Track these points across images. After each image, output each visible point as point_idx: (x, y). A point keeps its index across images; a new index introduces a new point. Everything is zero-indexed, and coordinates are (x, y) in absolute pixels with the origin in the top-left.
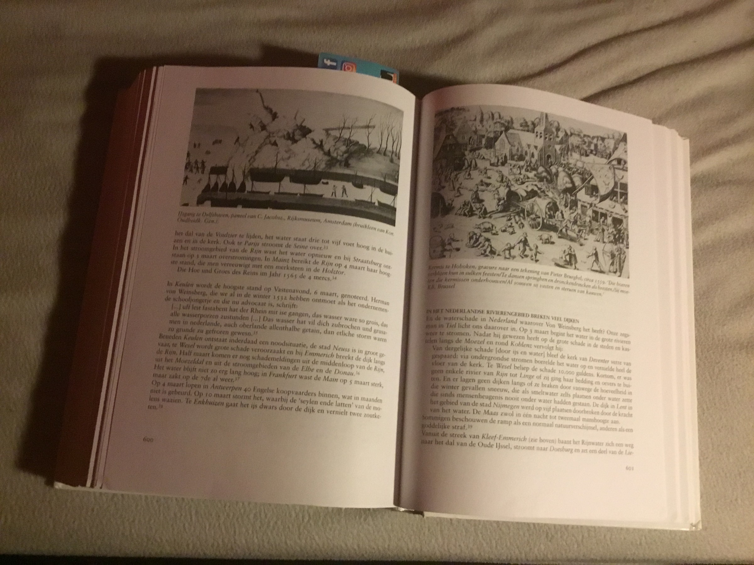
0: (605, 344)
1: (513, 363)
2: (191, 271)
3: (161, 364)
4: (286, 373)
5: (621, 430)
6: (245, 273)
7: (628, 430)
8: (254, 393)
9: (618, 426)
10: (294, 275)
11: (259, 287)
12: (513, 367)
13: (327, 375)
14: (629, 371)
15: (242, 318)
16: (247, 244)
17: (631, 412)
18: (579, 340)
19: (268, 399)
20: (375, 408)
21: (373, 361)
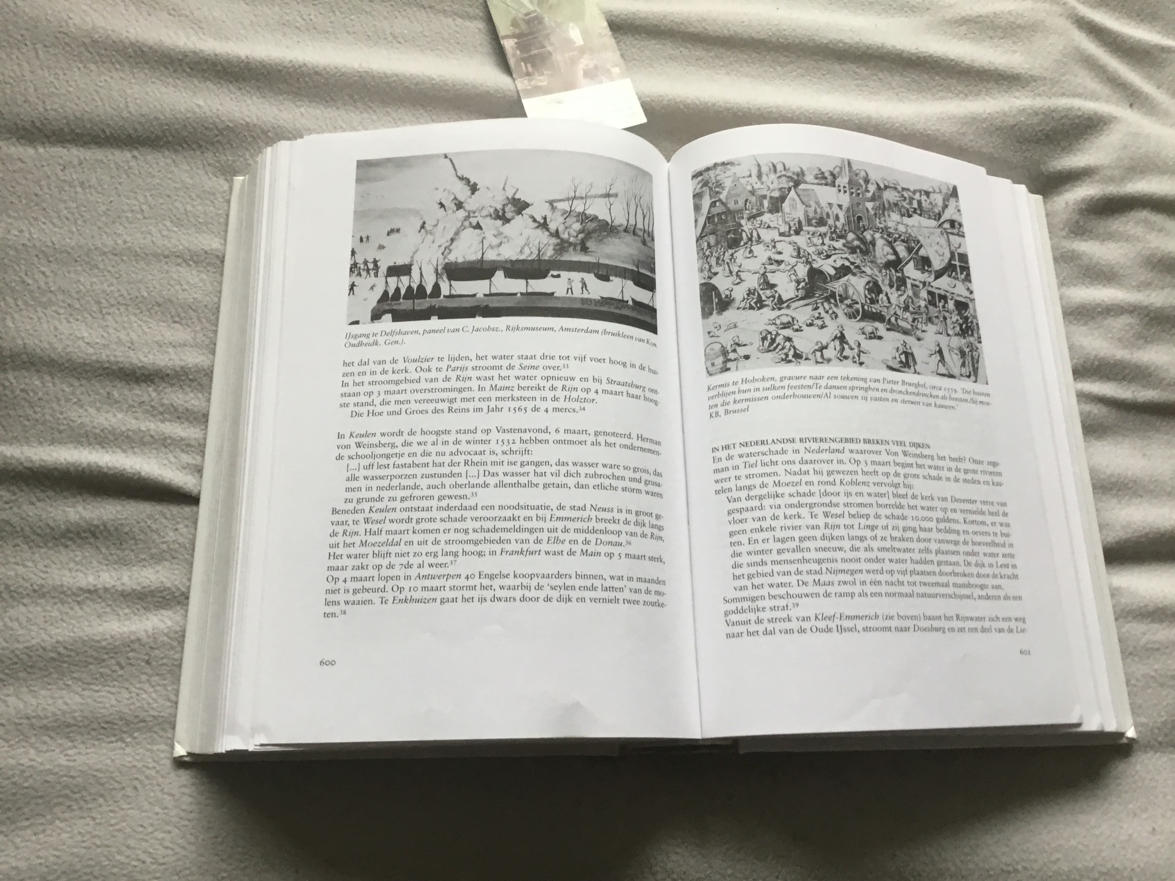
0: (969, 476)
1: (847, 509)
2: (371, 415)
3: (338, 551)
4: (525, 549)
5: (1006, 598)
6: (450, 410)
7: (1015, 598)
8: (481, 580)
9: (1002, 593)
10: (523, 408)
11: (472, 428)
12: (846, 515)
13: (585, 548)
14: (1005, 514)
15: (452, 475)
16: (450, 370)
17: (1016, 572)
18: (934, 473)
19: (502, 588)
20: (658, 593)
21: (647, 525)
